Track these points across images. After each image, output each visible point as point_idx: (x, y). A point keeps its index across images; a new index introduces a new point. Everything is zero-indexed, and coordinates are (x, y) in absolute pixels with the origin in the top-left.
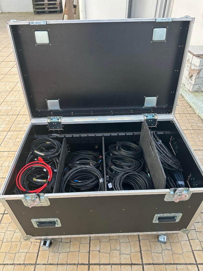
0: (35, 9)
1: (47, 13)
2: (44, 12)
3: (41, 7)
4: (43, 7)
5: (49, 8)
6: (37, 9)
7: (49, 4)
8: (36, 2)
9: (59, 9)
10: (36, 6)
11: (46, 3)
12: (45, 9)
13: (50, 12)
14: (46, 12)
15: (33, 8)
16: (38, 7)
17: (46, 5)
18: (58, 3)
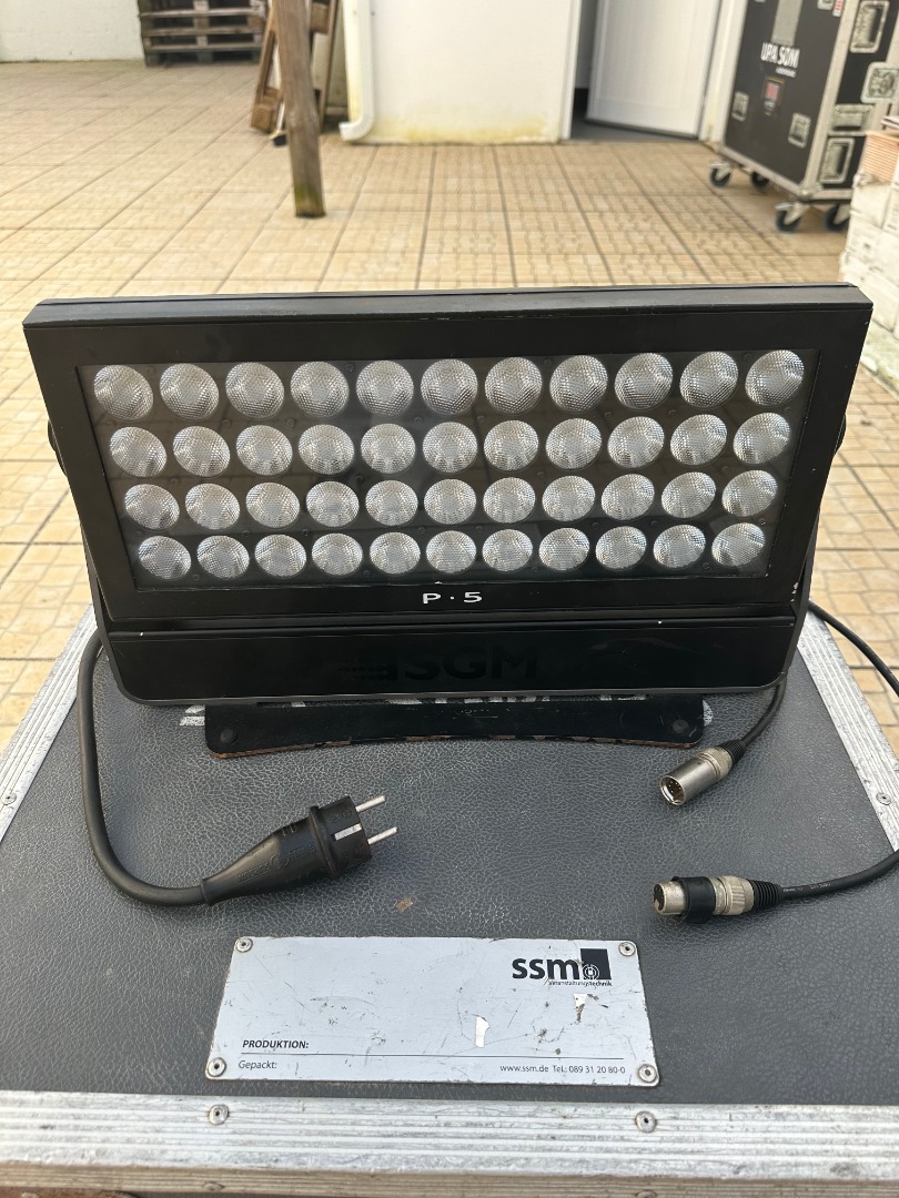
0: (148, 43)
1: (204, 63)
2: (188, 59)
3: (177, 32)
4: (186, 31)
6: (161, 40)
7: (215, 21)
8: (154, 10)
9: (258, 42)
10: (156, 27)
11: (199, 17)
12: (195, 43)
13: (221, 58)
14: (199, 56)
15: (143, 37)
16: (162, 32)
17: (201, 25)
18: (256, 16)
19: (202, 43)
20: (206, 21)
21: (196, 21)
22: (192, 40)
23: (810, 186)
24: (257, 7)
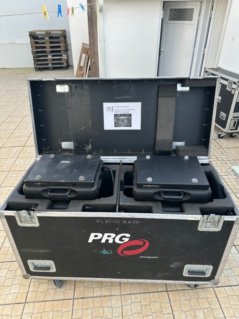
0: (36, 65)
1: (51, 70)
2: (47, 69)
3: (43, 63)
4: (46, 62)
5: (53, 64)
6: (39, 65)
7: (53, 60)
8: (37, 58)
9: (65, 65)
10: (38, 62)
11: (49, 59)
12: (48, 65)
13: (54, 68)
14: (49, 68)
15: (34, 64)
16: (40, 63)
17: (49, 61)
18: (64, 59)
19: (50, 65)
20: (51, 60)
21: (48, 60)
22: (48, 64)
23: (227, 130)
24: (64, 56)
